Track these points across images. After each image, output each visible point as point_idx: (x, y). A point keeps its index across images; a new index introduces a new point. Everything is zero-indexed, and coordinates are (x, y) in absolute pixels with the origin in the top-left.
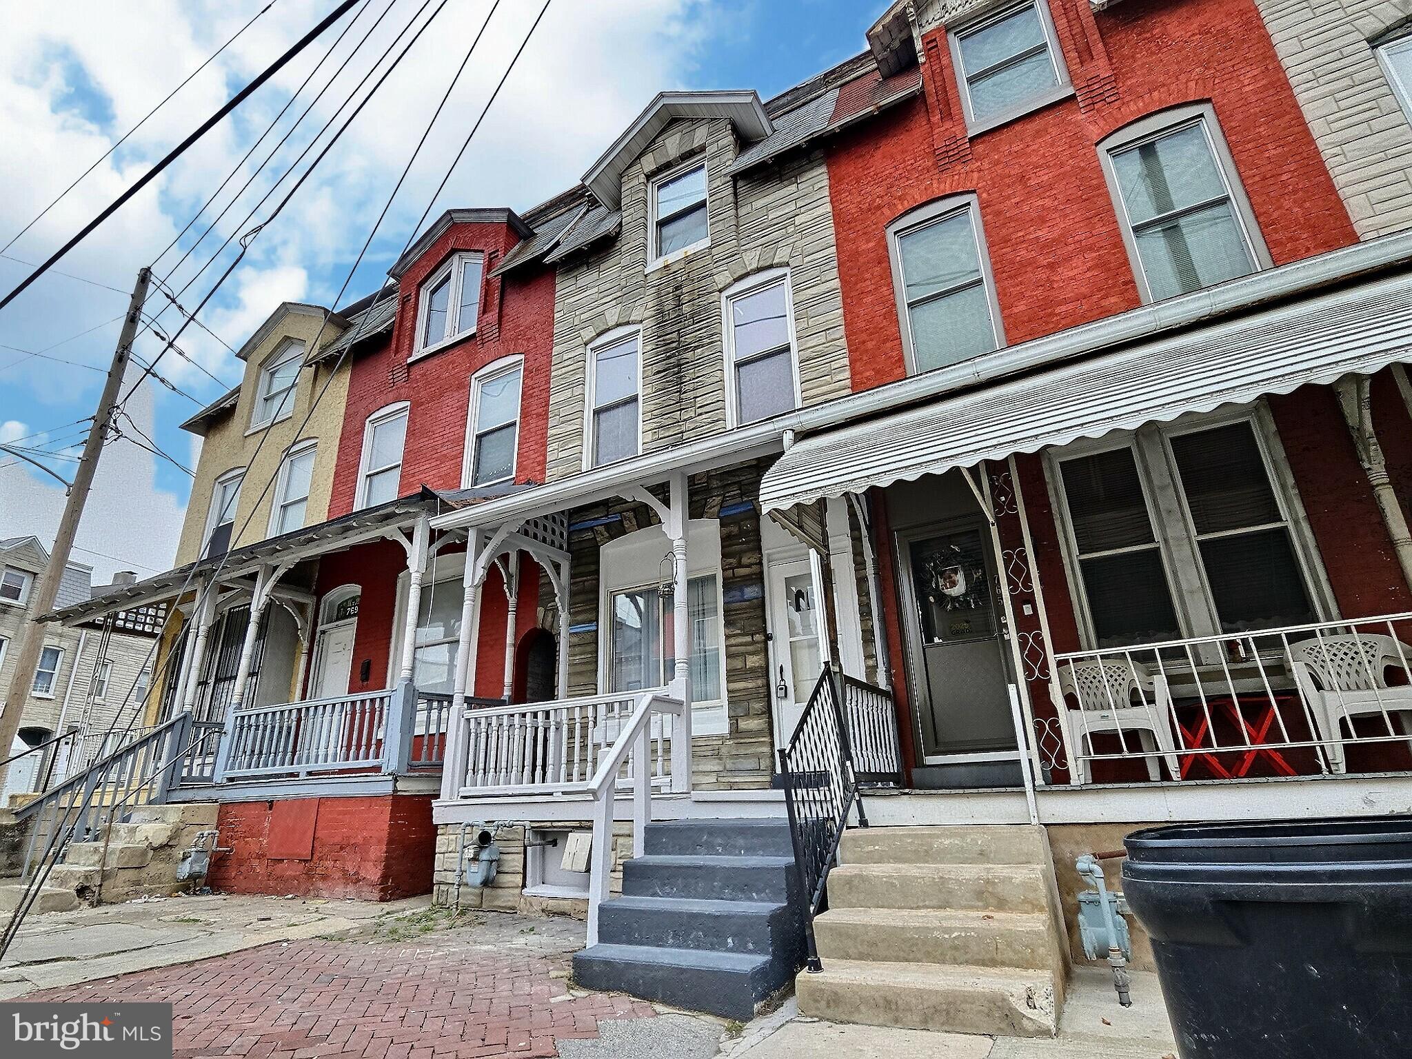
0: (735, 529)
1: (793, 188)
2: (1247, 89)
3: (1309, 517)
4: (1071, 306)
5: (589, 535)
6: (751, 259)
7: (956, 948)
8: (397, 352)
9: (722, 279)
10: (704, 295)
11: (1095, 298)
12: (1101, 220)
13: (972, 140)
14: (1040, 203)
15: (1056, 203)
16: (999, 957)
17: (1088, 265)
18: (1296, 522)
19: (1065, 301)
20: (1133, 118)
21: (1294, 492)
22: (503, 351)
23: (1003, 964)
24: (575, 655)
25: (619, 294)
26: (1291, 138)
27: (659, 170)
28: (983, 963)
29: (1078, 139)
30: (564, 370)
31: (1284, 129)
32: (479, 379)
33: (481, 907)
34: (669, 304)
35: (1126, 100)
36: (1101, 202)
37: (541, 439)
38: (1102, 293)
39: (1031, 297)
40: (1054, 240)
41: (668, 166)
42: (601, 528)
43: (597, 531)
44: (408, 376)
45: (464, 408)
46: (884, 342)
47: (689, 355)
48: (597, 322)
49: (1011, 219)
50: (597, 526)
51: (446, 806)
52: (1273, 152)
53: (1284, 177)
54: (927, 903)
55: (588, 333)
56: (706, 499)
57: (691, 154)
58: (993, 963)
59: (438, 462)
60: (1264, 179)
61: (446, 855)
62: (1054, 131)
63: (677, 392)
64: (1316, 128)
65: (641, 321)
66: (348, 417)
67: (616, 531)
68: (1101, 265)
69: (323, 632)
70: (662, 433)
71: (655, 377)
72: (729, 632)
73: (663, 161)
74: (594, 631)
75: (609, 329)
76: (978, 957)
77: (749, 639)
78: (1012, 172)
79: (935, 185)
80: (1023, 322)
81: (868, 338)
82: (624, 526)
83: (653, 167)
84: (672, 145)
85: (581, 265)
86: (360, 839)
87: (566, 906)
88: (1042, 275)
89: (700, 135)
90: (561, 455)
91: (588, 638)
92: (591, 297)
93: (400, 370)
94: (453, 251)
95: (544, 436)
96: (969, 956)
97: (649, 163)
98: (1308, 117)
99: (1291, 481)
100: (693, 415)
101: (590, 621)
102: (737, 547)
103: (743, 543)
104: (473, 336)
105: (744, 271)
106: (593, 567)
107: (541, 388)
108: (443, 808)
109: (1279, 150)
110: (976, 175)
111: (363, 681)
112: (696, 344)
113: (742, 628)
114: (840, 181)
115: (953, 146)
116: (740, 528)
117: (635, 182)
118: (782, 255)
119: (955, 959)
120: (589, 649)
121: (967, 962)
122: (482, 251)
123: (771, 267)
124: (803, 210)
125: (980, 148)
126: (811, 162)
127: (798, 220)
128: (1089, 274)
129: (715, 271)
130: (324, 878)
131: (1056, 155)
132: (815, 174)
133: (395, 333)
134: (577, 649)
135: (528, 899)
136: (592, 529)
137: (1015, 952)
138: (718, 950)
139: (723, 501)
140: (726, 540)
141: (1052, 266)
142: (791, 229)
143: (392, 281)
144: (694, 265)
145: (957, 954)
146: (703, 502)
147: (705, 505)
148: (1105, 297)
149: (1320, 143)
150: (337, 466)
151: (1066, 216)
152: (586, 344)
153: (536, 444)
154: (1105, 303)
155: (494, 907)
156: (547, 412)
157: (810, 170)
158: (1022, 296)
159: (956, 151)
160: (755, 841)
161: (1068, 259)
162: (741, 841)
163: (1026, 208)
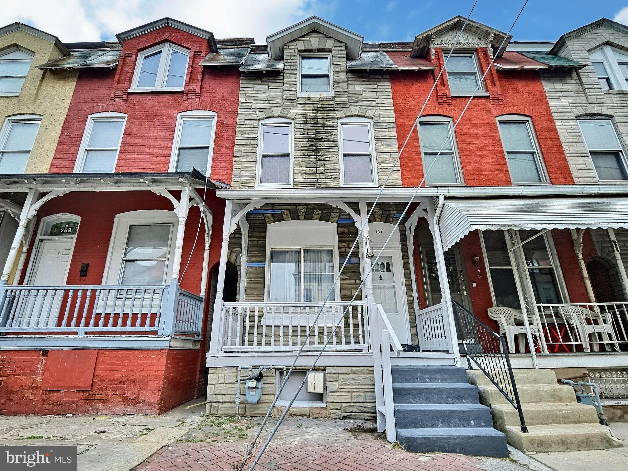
0: (346, 230)
1: (375, 86)
2: (542, 118)
3: (561, 266)
4: (488, 173)
5: (261, 217)
6: (355, 110)
7: (565, 417)
8: (118, 83)
9: (340, 114)
10: (330, 118)
11: (496, 173)
12: (498, 145)
13: (452, 97)
14: (476, 131)
15: (482, 133)
16: (581, 420)
17: (494, 160)
18: (556, 267)
19: (486, 171)
20: (507, 113)
21: (557, 257)
22: (202, 106)
23: (582, 422)
24: (251, 278)
25: (281, 101)
26: (555, 140)
27: (306, 51)
28: (575, 422)
29: (489, 113)
30: (245, 129)
31: (553, 136)
32: (183, 117)
33: (245, 415)
34: (310, 116)
35: (505, 105)
36: (497, 139)
37: (229, 160)
38: (498, 172)
39: (474, 165)
40: (481, 147)
41: (310, 51)
42: (269, 216)
43: (266, 216)
44: (127, 99)
45: (172, 130)
46: (416, 165)
47: (322, 143)
48: (267, 111)
49: (466, 133)
50: (267, 213)
51: (218, 357)
52: (550, 142)
53: (553, 151)
54: (532, 400)
55: (261, 115)
56: (331, 213)
57: (323, 50)
58: (579, 422)
59: (151, 156)
60: (547, 150)
61: (216, 385)
62: (482, 107)
63: (315, 159)
64: (562, 139)
65: (294, 119)
66: (72, 110)
67: (278, 218)
68: (497, 161)
69: (41, 241)
70: (306, 176)
71: (302, 148)
72: (342, 277)
73: (309, 47)
74: (263, 267)
75: (273, 117)
76: (572, 420)
77: (353, 282)
78: (467, 116)
79: (437, 109)
80: (471, 174)
81: (409, 162)
82: (283, 217)
83: (303, 48)
84: (314, 42)
85: (258, 79)
86: (138, 376)
87: (306, 411)
88: (478, 158)
89: (329, 44)
90: (243, 172)
91: (260, 270)
92: (264, 97)
93: (121, 94)
94: (166, 41)
95: (231, 159)
96: (569, 420)
97: (301, 45)
98: (560, 135)
99: (555, 253)
100: (323, 172)
101: (261, 262)
102: (347, 239)
103: (350, 237)
104: (181, 92)
105: (351, 114)
106: (263, 234)
107: (229, 134)
108: (215, 358)
109: (552, 142)
110: (453, 111)
111: (81, 276)
112: (326, 139)
113: (350, 276)
114: (397, 92)
115: (445, 97)
116: (348, 230)
117: (293, 51)
118: (369, 113)
119: (564, 422)
120: (260, 276)
121: (569, 423)
122: (189, 49)
123: (363, 116)
124: (380, 97)
125: (454, 102)
126: (383, 78)
127: (378, 101)
128: (494, 164)
129: (336, 109)
130: (104, 402)
131: (482, 116)
132: (385, 84)
133: (118, 72)
134: (252, 275)
135: (279, 409)
136: (263, 214)
137: (587, 417)
138: (467, 427)
139: (340, 216)
140: (340, 235)
141: (481, 156)
142: (374, 104)
143: (116, 40)
144: (325, 102)
145: (565, 419)
146: (329, 214)
147: (330, 216)
148: (499, 174)
149: (563, 144)
150: (60, 137)
151: (486, 139)
152: (259, 120)
153: (225, 162)
154: (499, 176)
155: (256, 414)
156: (233, 148)
157: (382, 81)
158: (470, 164)
159: (446, 99)
160: (446, 376)
161: (487, 155)
162: (438, 376)
163: (472, 131)
